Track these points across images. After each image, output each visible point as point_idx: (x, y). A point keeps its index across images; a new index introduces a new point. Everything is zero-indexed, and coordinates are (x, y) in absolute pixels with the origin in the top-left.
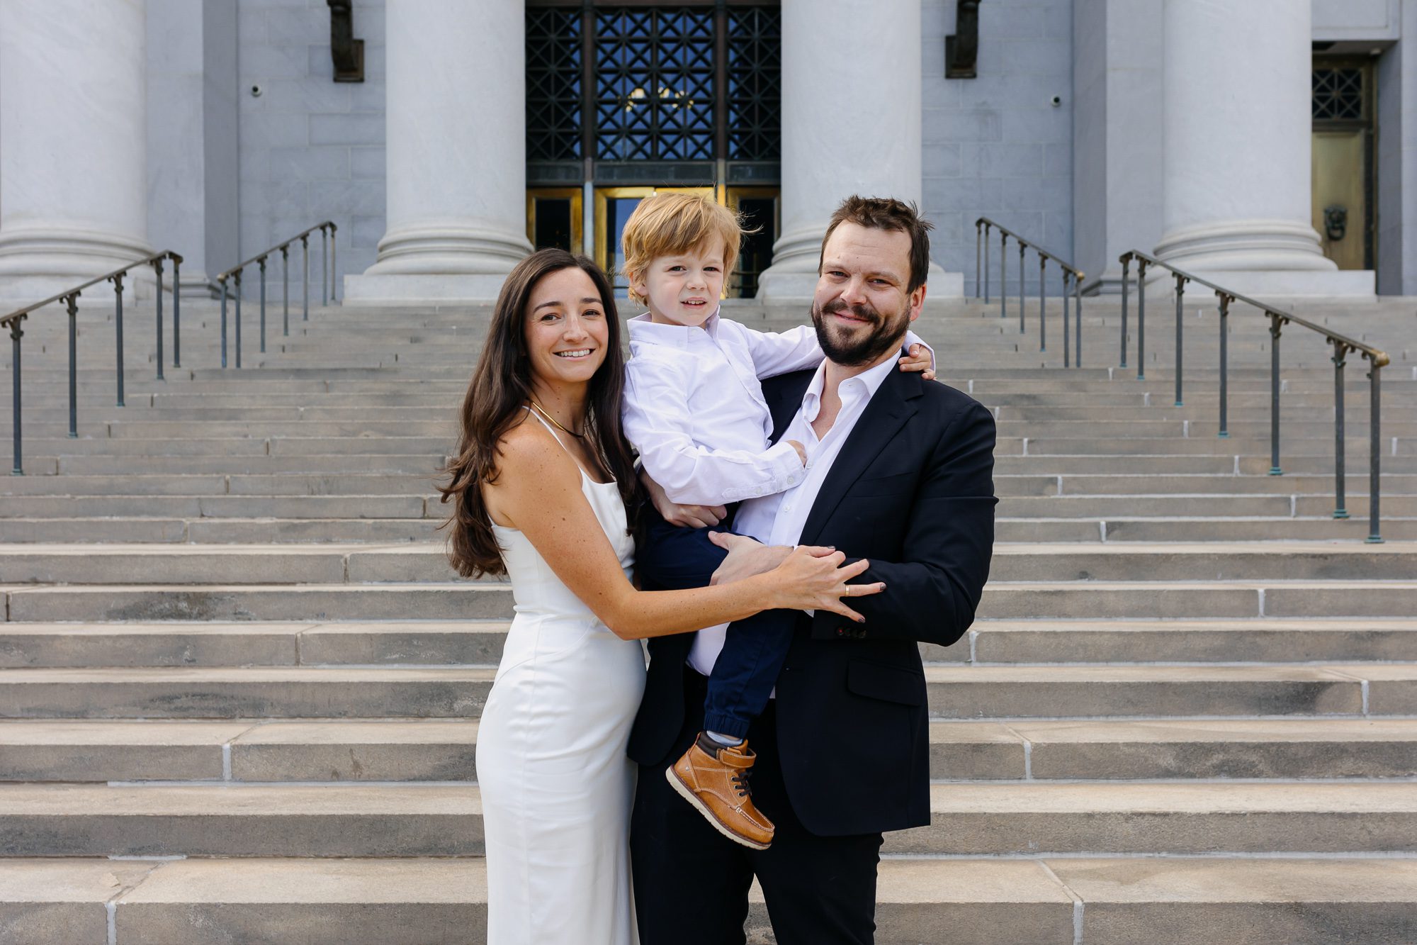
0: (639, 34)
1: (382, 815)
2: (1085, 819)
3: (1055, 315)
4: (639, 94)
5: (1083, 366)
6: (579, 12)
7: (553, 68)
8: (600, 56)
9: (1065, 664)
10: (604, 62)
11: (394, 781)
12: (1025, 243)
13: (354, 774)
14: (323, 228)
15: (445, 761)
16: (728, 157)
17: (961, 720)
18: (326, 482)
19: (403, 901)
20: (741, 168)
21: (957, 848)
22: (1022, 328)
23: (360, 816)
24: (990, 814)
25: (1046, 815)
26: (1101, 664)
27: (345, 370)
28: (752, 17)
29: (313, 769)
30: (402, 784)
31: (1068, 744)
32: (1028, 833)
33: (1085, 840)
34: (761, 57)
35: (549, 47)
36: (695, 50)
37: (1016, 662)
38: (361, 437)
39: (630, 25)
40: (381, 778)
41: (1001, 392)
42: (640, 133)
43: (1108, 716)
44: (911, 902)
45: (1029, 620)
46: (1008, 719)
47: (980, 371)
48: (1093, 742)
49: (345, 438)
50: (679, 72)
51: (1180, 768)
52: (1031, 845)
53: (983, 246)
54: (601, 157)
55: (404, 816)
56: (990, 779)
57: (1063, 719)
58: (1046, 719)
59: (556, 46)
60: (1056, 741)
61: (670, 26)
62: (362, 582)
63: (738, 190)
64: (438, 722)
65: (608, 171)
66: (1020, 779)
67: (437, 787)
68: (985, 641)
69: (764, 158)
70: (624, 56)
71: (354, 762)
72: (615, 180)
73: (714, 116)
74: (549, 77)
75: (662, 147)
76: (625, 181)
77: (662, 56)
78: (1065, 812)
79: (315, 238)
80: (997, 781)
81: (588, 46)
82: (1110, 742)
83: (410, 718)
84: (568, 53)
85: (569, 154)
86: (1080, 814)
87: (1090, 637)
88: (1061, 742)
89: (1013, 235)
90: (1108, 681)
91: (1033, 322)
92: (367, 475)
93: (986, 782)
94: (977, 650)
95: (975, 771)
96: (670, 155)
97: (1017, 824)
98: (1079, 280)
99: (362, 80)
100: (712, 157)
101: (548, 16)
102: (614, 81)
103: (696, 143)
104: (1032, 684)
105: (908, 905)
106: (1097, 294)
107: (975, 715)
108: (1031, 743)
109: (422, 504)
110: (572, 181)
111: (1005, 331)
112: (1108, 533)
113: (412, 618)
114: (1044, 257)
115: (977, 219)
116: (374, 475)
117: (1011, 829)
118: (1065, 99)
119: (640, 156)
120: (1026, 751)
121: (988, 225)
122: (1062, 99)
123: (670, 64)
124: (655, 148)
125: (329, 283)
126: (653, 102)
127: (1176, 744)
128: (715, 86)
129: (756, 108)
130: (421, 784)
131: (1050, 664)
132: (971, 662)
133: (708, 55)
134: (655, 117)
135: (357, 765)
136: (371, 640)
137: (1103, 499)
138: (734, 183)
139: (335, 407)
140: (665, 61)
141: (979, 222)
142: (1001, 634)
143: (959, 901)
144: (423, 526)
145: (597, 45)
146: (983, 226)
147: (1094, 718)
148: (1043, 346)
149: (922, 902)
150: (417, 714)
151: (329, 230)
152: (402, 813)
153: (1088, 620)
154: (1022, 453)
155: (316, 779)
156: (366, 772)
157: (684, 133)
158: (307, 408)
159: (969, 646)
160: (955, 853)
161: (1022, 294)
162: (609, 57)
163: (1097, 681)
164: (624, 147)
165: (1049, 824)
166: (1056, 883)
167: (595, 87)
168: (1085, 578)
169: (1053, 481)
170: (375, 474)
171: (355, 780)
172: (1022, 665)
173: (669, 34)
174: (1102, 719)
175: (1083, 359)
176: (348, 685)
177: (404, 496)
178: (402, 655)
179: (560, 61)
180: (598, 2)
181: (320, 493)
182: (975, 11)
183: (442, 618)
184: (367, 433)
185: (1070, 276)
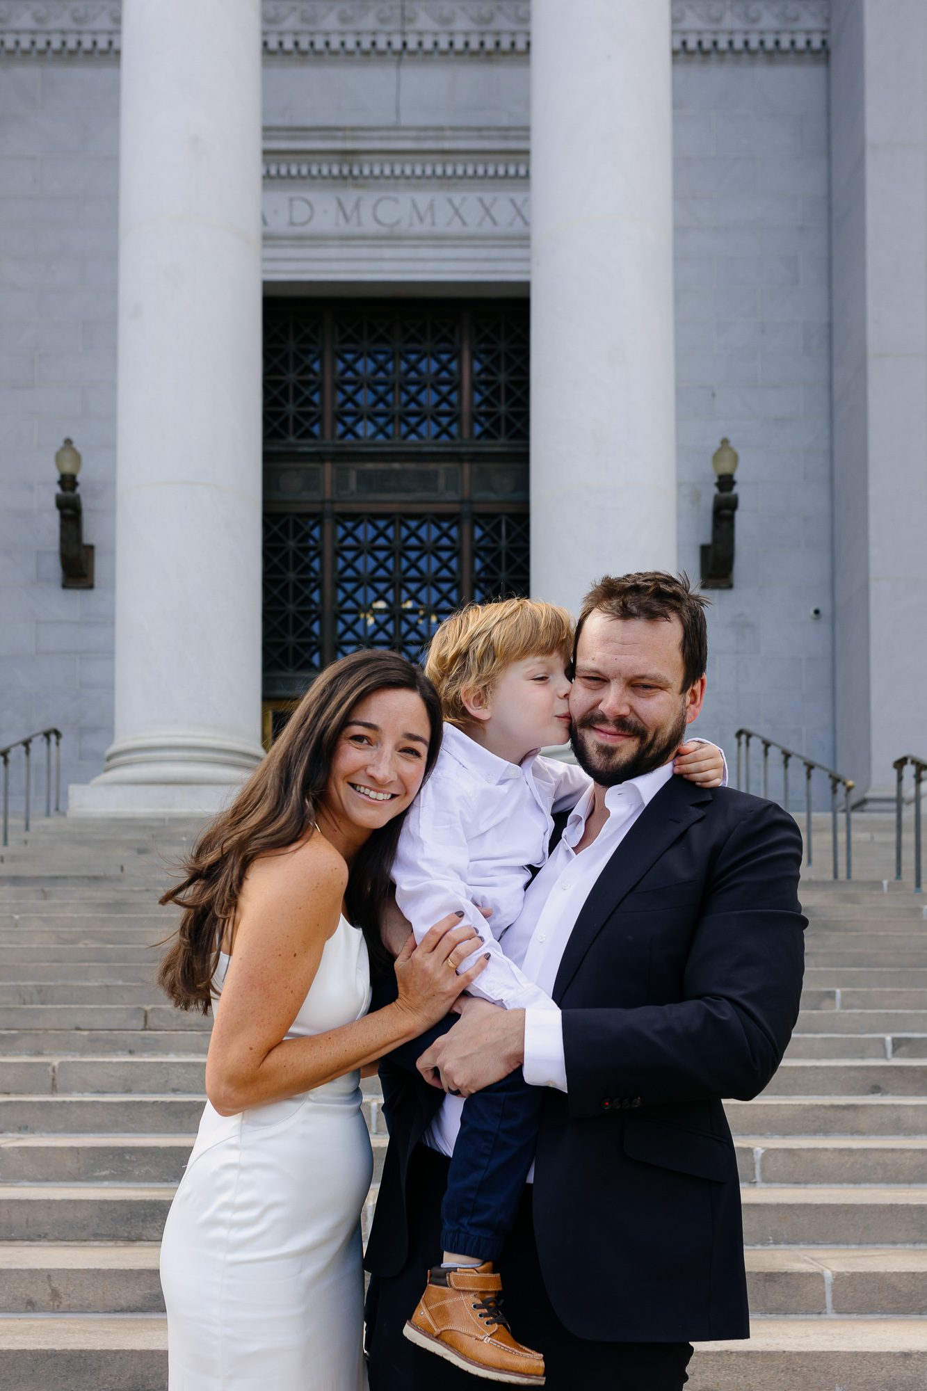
0: (381, 541)
2: (900, 1359)
3: (823, 828)
4: (381, 604)
5: (853, 878)
6: (318, 519)
7: (292, 576)
8: (341, 564)
9: (863, 1185)
10: (344, 570)
11: (98, 1312)
12: (788, 753)
13: (52, 1303)
14: (47, 735)
15: (156, 1290)
18: (40, 992)
24: (790, 1353)
25: (856, 1354)
26: (903, 1185)
27: (64, 878)
28: (499, 524)
29: (4, 1297)
30: (107, 1316)
31: (874, 1273)
32: (834, 1376)
33: (901, 1384)
34: (508, 566)
35: (287, 554)
36: (439, 559)
37: (806, 1182)
38: (80, 946)
39: (371, 533)
40: (83, 1309)
42: (382, 643)
43: (915, 1243)
45: (818, 1137)
46: (802, 1246)
48: (902, 1271)
49: (64, 946)
52: (838, 1389)
53: (742, 755)
56: (786, 1313)
57: (864, 1246)
58: (845, 1247)
59: (294, 553)
60: (857, 1271)
61: (413, 534)
62: (71, 1093)
66: (821, 1314)
68: (772, 1162)
70: (365, 564)
71: (52, 1291)
74: (287, 585)
77: (404, 564)
78: (878, 1350)
80: (794, 1316)
81: (328, 553)
82: (922, 1271)
83: (118, 1242)
84: (307, 560)
86: (894, 1354)
87: (888, 1155)
88: (863, 1272)
89: (776, 745)
90: (915, 1203)
92: (85, 985)
93: (781, 1317)
94: (763, 1170)
95: (769, 1304)
97: (822, 1364)
98: (848, 789)
99: (92, 588)
101: (287, 523)
102: (355, 590)
104: (827, 1207)
106: (866, 811)
107: (764, 1242)
108: (833, 1272)
109: (144, 1015)
112: (894, 1050)
113: (126, 1131)
114: (809, 767)
115: (736, 730)
116: (92, 985)
117: (815, 1370)
118: (826, 611)
120: (826, 1281)
121: (749, 736)
122: (822, 611)
123: (413, 573)
125: (52, 793)
126: (395, 612)
128: (460, 594)
130: (129, 1316)
131: (845, 1185)
133: (453, 564)
134: (398, 627)
135: (55, 1294)
136: (78, 1154)
137: (886, 1014)
139: (53, 915)
140: (408, 570)
141: (739, 733)
142: (790, 1152)
144: (143, 1037)
145: (337, 553)
146: (743, 737)
147: (899, 1246)
148: (809, 861)
150: (128, 1238)
151: (53, 737)
153: (885, 1136)
155: (8, 1309)
156: (65, 1302)
158: (22, 915)
159: (754, 1164)
162: (349, 565)
163: (902, 1203)
165: (860, 1365)
167: (334, 595)
168: (878, 1092)
169: (831, 996)
170: (94, 983)
172: (814, 1186)
173: (413, 541)
174: (908, 1246)
175: (852, 872)
176: (49, 1204)
177: (124, 1006)
178: (112, 1171)
179: (299, 569)
180: (338, 508)
181: (32, 1003)
182: (731, 519)
183: (159, 1132)
184: (86, 942)
185: (839, 785)
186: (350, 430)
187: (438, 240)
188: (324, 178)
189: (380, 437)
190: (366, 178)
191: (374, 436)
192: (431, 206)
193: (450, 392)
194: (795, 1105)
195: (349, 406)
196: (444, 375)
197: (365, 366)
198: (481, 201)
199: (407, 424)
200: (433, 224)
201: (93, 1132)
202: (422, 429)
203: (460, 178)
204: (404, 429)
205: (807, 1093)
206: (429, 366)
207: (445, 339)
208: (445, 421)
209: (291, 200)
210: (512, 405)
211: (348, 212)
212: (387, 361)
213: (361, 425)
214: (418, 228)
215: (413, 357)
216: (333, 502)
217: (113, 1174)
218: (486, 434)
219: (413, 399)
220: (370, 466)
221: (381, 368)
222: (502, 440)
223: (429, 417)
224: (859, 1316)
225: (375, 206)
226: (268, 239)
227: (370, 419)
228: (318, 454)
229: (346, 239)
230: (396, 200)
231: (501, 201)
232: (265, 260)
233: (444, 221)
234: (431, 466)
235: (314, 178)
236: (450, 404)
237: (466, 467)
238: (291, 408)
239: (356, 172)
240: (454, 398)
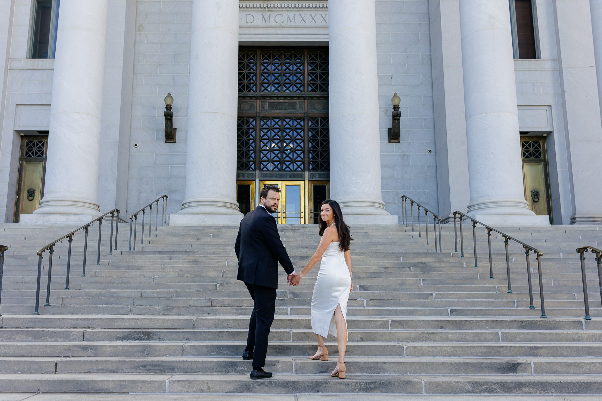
0: (276, 126)
3: (431, 231)
5: (442, 252)
6: (255, 118)
7: (245, 138)
8: (262, 134)
10: (264, 136)
12: (420, 205)
14: (163, 197)
16: (309, 170)
20: (314, 174)
22: (420, 236)
28: (318, 120)
35: (243, 131)
36: (297, 132)
39: (273, 123)
41: (412, 261)
42: (276, 161)
47: (405, 253)
50: (291, 139)
53: (404, 205)
54: (262, 170)
59: (246, 130)
61: (288, 124)
63: (313, 182)
65: (264, 175)
69: (322, 171)
70: (271, 134)
72: (267, 178)
73: (304, 155)
74: (243, 142)
75: (284, 166)
76: (270, 179)
77: (285, 134)
79: (161, 201)
81: (258, 130)
84: (250, 132)
85: (250, 168)
89: (415, 202)
91: (423, 234)
96: (288, 169)
98: (439, 220)
99: (175, 142)
100: (303, 170)
101: (244, 120)
102: (267, 143)
103: (297, 165)
110: (251, 178)
111: (414, 237)
112: (451, 313)
114: (427, 211)
115: (402, 195)
118: (433, 150)
119: (276, 169)
121: (406, 198)
122: (431, 151)
123: (288, 137)
124: (282, 166)
125: (164, 217)
128: (304, 144)
129: (319, 153)
134: (282, 155)
137: (449, 301)
139: (175, 266)
140: (286, 136)
141: (403, 197)
145: (261, 130)
146: (404, 198)
148: (428, 243)
154: (421, 284)
157: (293, 161)
158: (165, 266)
161: (419, 223)
162: (265, 134)
164: (270, 166)
167: (260, 145)
169: (432, 294)
173: (287, 126)
175: (443, 249)
179: (248, 135)
180: (261, 115)
182: (399, 120)
185: (436, 218)
186: (266, 89)
187: (296, 28)
188: (258, 8)
189: (276, 91)
190: (272, 8)
191: (274, 91)
192: (294, 17)
193: (301, 76)
195: (266, 81)
196: (298, 71)
197: (271, 68)
198: (311, 15)
200: (295, 23)
202: (291, 89)
203: (304, 8)
204: (285, 88)
206: (293, 68)
207: (298, 59)
208: (299, 86)
209: (247, 15)
210: (322, 81)
211: (266, 19)
212: (279, 66)
213: (270, 87)
214: (290, 24)
215: (288, 65)
216: (260, 113)
218: (313, 90)
219: (288, 79)
220: (272, 101)
221: (277, 68)
222: (319, 92)
223: (293, 85)
225: (275, 17)
227: (273, 85)
228: (255, 97)
229: (265, 28)
230: (282, 15)
231: (318, 16)
233: (298, 22)
234: (294, 101)
235: (255, 8)
236: (301, 80)
237: (306, 101)
238: (246, 82)
239: (269, 6)
240: (302, 78)
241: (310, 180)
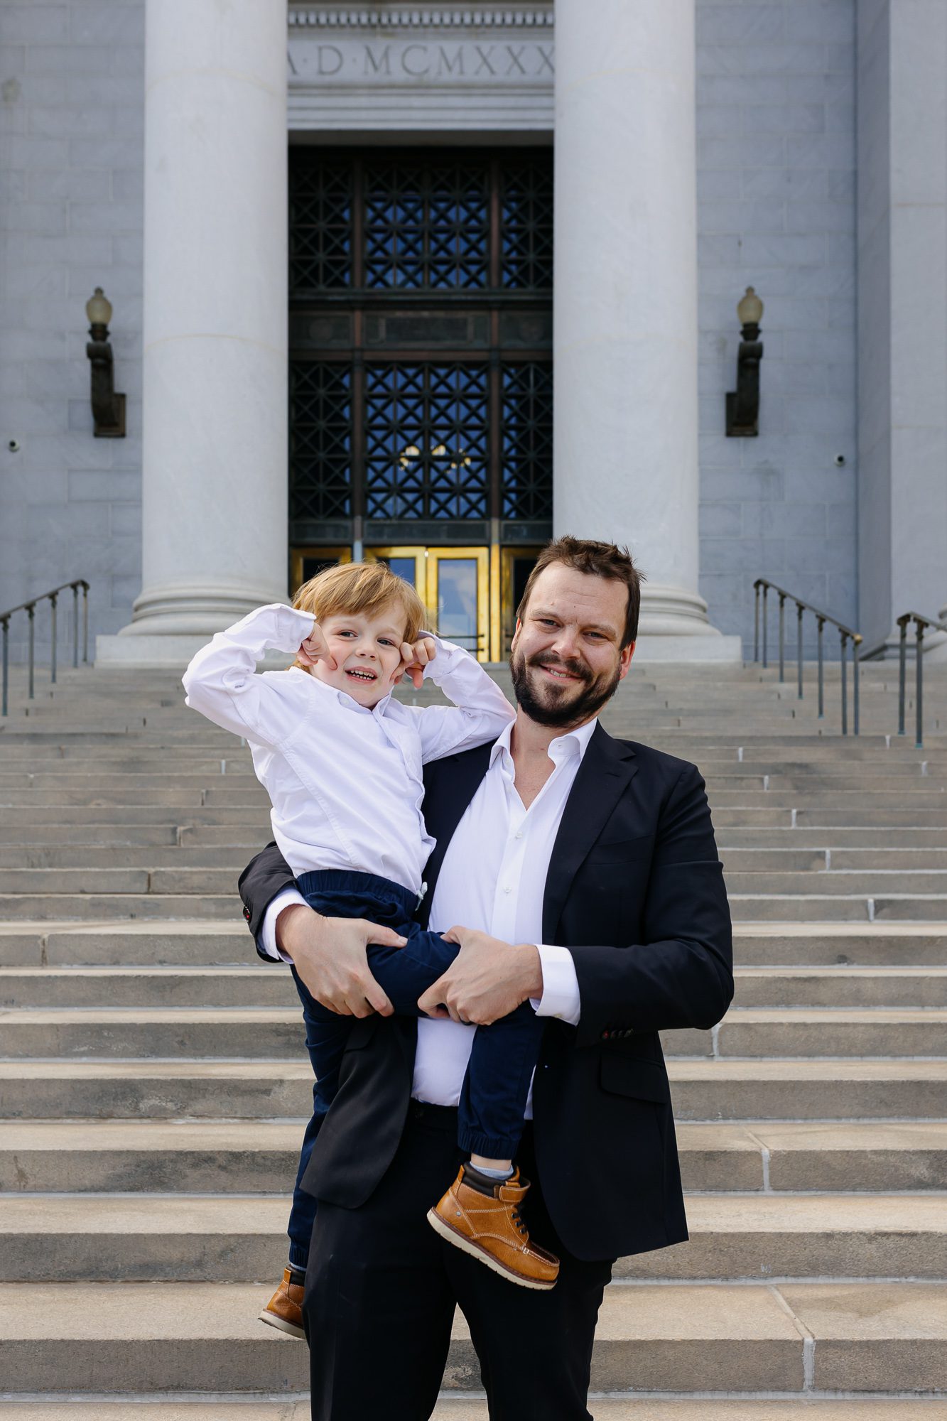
0: (411, 389)
1: (38, 1234)
2: (823, 1239)
3: (833, 681)
4: (413, 451)
5: (861, 733)
6: (347, 367)
7: (322, 424)
8: (371, 412)
9: (816, 1059)
10: (374, 417)
11: (63, 1192)
12: (803, 605)
13: (18, 1183)
14: (74, 586)
15: (120, 1170)
16: (503, 516)
17: (698, 1123)
18: (47, 855)
19: (45, 1337)
20: (516, 528)
21: (681, 1272)
22: (800, 693)
23: (13, 1235)
24: (718, 1233)
25: (780, 1235)
26: (855, 1058)
27: (82, 735)
28: (527, 372)
30: (72, 1195)
31: (810, 1151)
32: (760, 1256)
33: (823, 1263)
34: (536, 414)
35: (317, 402)
36: (468, 406)
37: (762, 1056)
38: (92, 806)
39: (401, 380)
40: (48, 1189)
41: (771, 760)
42: (411, 490)
43: (859, 1118)
44: (620, 1338)
45: (780, 1009)
46: (749, 1121)
47: (751, 738)
48: (837, 1149)
49: (76, 807)
50: (452, 428)
51: (934, 1178)
52: (763, 1269)
53: (761, 608)
54: (370, 516)
55: (62, 1235)
56: (725, 1191)
57: (809, 1121)
58: (792, 1122)
59: (325, 401)
60: (797, 1148)
61: (442, 382)
62: (60, 966)
63: (513, 550)
64: (123, 1124)
65: (378, 530)
66: (757, 1190)
67: (109, 1199)
68: (728, 1033)
69: (538, 518)
70: (395, 412)
71: (19, 1171)
72: (385, 539)
73: (488, 474)
74: (318, 433)
75: (434, 506)
76: (395, 541)
77: (434, 411)
78: (804, 1230)
79: (66, 596)
80: (732, 1193)
81: (358, 402)
82: (857, 1149)
83: (90, 1119)
84: (337, 408)
85: (339, 513)
86: (817, 1235)
87: (843, 1028)
88: (803, 1149)
89: (791, 596)
90: (859, 1080)
91: (811, 687)
92: (94, 847)
93: (720, 1194)
94: (720, 1043)
95: (708, 1181)
96: (442, 514)
97: (748, 1244)
98: (857, 643)
99: (123, 436)
100: (486, 516)
101: (317, 371)
102: (385, 438)
103: (469, 501)
104: (775, 1083)
105: (616, 1342)
106: (882, 659)
107: (713, 1117)
108: (770, 1150)
109: (147, 878)
110: (340, 540)
111: (783, 697)
112: (877, 914)
114: (822, 620)
115: (755, 579)
116: (99, 847)
117: (741, 1250)
118: (849, 458)
119: (411, 514)
120: (764, 1160)
121: (766, 587)
122: (846, 458)
123: (442, 421)
124: (427, 506)
125: (81, 644)
126: (425, 461)
127: (930, 1152)
128: (489, 443)
130: (93, 1195)
131: (799, 1059)
132: (713, 1056)
133: (482, 412)
134: (427, 475)
135: (21, 1175)
136: (58, 1030)
137: (872, 875)
138: (508, 542)
139: (66, 774)
140: (437, 417)
141: (758, 584)
143: (674, 1338)
144: (144, 902)
145: (367, 401)
146: (761, 588)
147: (843, 1121)
148: (821, 712)
149: (633, 1339)
150: (99, 1115)
151: (80, 589)
152: (59, 1232)
153: (843, 1009)
154: (791, 827)
156: (32, 1182)
157: (457, 491)
158: (37, 775)
159: (712, 1038)
160: (679, 1278)
161: (800, 659)
162: (379, 413)
163: (847, 1079)
164: (394, 505)
165: (784, 1245)
166: (787, 1314)
167: (365, 443)
168: (844, 962)
169: (821, 855)
170: (101, 845)
171: (20, 1191)
172: (769, 1059)
173: (442, 389)
174: (852, 1121)
175: (861, 726)
176: (23, 1083)
177: (128, 869)
178: (91, 1048)
179: (329, 417)
180: (368, 356)
181: (40, 866)
182: (756, 367)
183: (141, 1006)
184: (99, 801)
185: (848, 639)
186: (380, 279)
187: (466, 88)
188: (353, 26)
189: (410, 285)
190: (395, 26)
191: (403, 284)
192: (460, 56)
193: (479, 240)
194: (759, 977)
195: (379, 255)
196: (473, 223)
197: (395, 215)
198: (509, 49)
199: (437, 272)
200: (462, 72)
201: (77, 1006)
202: (452, 277)
203: (488, 26)
204: (433, 277)
205: (776, 963)
206: (458, 214)
207: (473, 187)
208: (474, 269)
209: (320, 49)
210: (540, 254)
211: (377, 62)
212: (416, 210)
213: (391, 272)
214: (447, 77)
215: (442, 205)
216: (362, 350)
217: (92, 1049)
218: (515, 282)
219: (442, 247)
220: (399, 314)
221: (410, 216)
222: (531, 288)
223: (458, 266)
224: (796, 1193)
225: (404, 55)
226: (294, 88)
227: (399, 267)
228: (348, 302)
229: (375, 88)
230: (425, 49)
231: (529, 49)
232: (290, 109)
233: (472, 70)
234: (461, 315)
235: (343, 26)
236: (479, 252)
237: (495, 314)
238: (321, 257)
239: (385, 20)
240: (482, 246)
241: (504, 543)
